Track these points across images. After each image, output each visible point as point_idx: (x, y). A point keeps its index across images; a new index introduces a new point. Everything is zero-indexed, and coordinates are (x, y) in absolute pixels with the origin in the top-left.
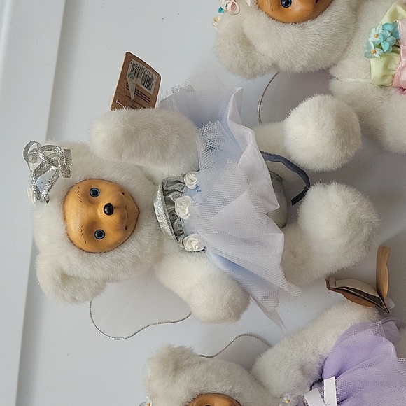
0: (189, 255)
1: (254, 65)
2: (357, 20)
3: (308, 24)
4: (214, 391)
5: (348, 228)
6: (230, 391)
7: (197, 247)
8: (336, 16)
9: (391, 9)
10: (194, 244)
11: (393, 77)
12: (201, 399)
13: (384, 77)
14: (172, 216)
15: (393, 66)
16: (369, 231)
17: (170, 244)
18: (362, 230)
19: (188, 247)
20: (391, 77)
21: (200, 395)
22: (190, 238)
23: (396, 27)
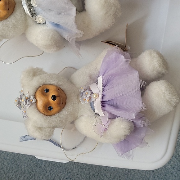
0: (39, 25)
4: (50, 83)
5: (105, 6)
6: (57, 83)
7: (42, 20)
10: (40, 19)
12: (44, 86)
14: (30, 6)
16: (115, 9)
17: (30, 20)
18: (112, 8)
19: (38, 21)
21: (43, 85)
22: (38, 16)
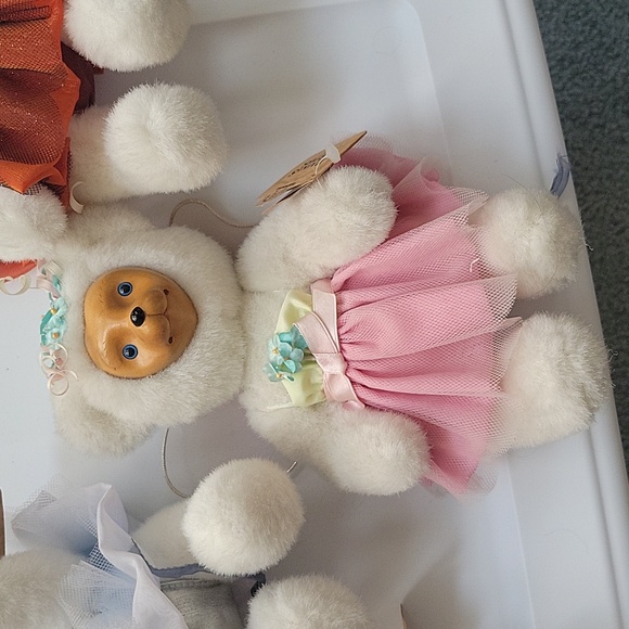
1: (123, 437)
2: (245, 332)
3: (172, 370)
8: (208, 347)
9: (284, 306)
11: (323, 391)
13: (310, 397)
15: (317, 379)
20: (320, 393)
23: (297, 332)
